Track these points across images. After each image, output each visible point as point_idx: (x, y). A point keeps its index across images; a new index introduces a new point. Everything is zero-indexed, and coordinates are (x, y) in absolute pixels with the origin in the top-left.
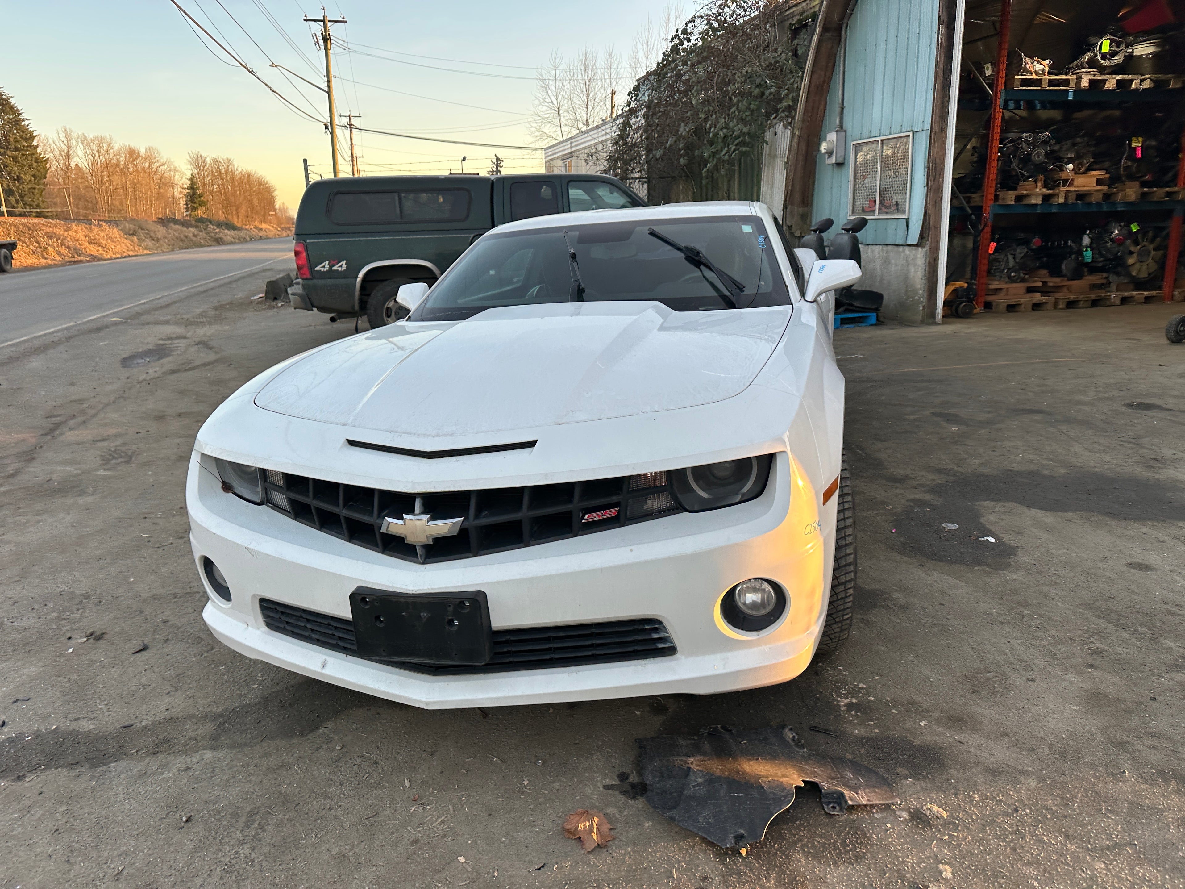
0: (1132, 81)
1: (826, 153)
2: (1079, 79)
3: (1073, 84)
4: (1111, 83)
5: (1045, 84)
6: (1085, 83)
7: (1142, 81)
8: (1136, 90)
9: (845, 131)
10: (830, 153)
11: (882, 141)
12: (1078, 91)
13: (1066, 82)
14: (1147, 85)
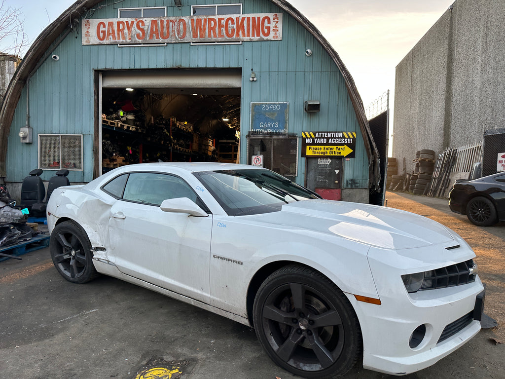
0: (130, 127)
1: (23, 137)
2: (118, 123)
3: (116, 125)
4: (125, 127)
5: (109, 123)
6: (119, 126)
7: (132, 128)
8: (131, 131)
9: (32, 128)
10: (24, 138)
11: (61, 136)
12: (117, 128)
13: (114, 124)
14: (134, 129)
